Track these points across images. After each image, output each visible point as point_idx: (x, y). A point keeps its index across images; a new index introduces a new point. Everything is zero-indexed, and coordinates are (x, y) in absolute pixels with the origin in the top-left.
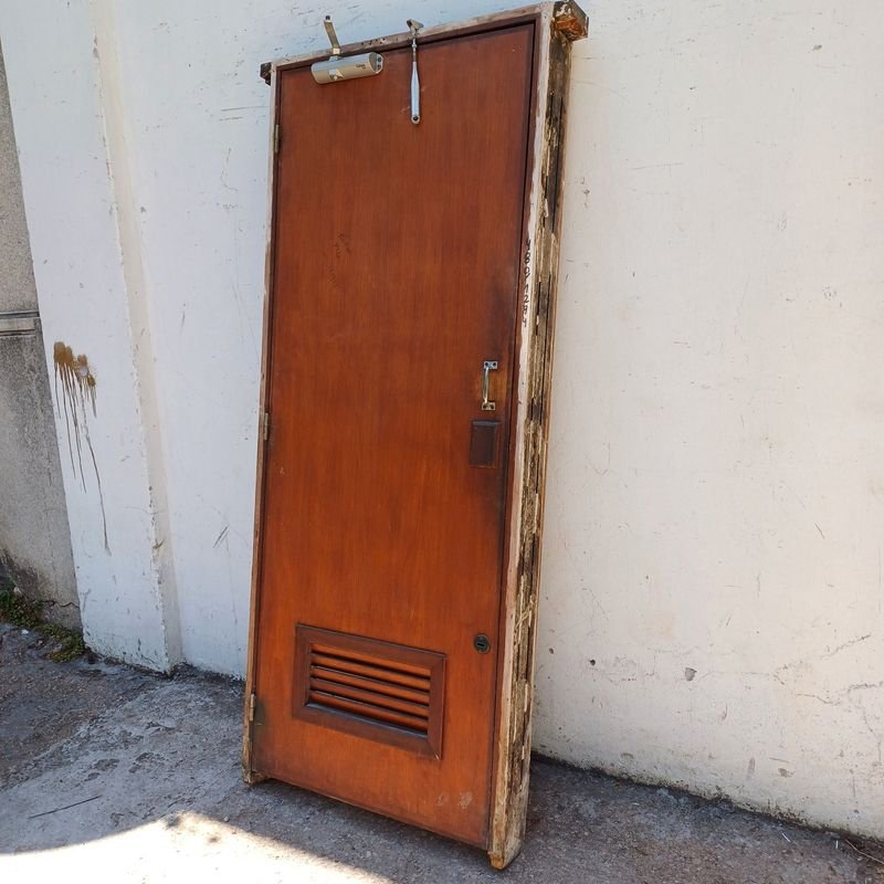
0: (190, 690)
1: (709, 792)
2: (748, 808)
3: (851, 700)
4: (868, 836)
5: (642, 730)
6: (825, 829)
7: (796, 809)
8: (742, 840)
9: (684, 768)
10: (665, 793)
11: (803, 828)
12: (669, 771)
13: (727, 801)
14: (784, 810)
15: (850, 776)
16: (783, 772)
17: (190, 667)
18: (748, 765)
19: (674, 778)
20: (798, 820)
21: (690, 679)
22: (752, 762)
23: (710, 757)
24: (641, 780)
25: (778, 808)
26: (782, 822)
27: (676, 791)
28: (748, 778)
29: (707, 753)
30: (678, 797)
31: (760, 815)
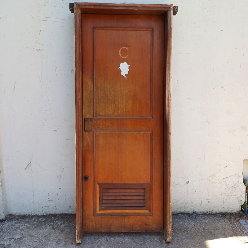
0: (16, 223)
1: (191, 212)
2: (200, 213)
3: (223, 181)
4: (226, 212)
5: (175, 200)
6: (217, 213)
7: (211, 210)
8: (205, 221)
9: (185, 207)
10: (181, 215)
11: (212, 215)
12: (182, 209)
13: (196, 213)
14: (208, 211)
15: (223, 199)
16: (209, 202)
17: (11, 215)
18: (201, 202)
19: (182, 210)
20: (211, 213)
21: (187, 184)
22: (202, 201)
23: (192, 202)
24: (174, 213)
25: (207, 211)
26: (208, 214)
27: (183, 214)
28: (201, 206)
29: (191, 202)
30: (184, 215)
31: (203, 214)
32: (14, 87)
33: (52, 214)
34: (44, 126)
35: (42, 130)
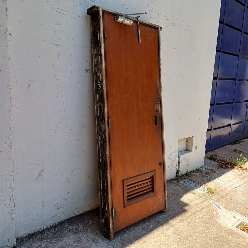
0: (31, 244)
3: (170, 157)
32: (28, 85)
33: (61, 222)
34: (57, 128)
35: (56, 133)
